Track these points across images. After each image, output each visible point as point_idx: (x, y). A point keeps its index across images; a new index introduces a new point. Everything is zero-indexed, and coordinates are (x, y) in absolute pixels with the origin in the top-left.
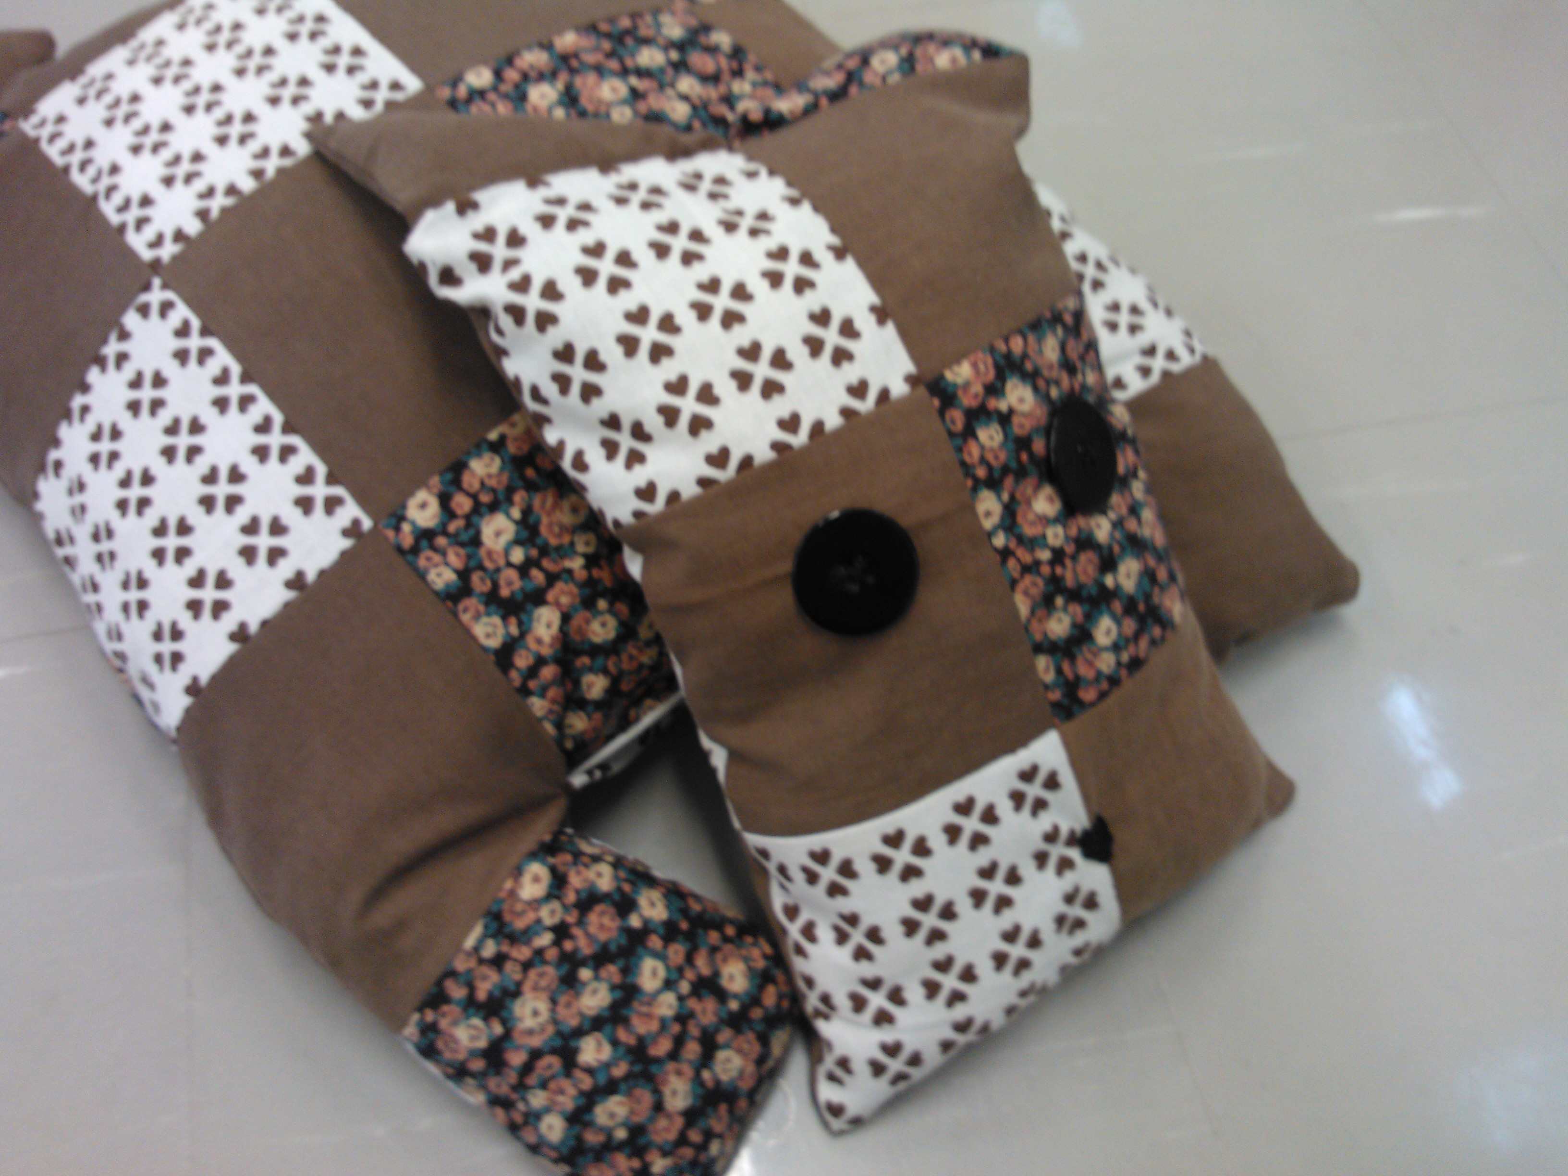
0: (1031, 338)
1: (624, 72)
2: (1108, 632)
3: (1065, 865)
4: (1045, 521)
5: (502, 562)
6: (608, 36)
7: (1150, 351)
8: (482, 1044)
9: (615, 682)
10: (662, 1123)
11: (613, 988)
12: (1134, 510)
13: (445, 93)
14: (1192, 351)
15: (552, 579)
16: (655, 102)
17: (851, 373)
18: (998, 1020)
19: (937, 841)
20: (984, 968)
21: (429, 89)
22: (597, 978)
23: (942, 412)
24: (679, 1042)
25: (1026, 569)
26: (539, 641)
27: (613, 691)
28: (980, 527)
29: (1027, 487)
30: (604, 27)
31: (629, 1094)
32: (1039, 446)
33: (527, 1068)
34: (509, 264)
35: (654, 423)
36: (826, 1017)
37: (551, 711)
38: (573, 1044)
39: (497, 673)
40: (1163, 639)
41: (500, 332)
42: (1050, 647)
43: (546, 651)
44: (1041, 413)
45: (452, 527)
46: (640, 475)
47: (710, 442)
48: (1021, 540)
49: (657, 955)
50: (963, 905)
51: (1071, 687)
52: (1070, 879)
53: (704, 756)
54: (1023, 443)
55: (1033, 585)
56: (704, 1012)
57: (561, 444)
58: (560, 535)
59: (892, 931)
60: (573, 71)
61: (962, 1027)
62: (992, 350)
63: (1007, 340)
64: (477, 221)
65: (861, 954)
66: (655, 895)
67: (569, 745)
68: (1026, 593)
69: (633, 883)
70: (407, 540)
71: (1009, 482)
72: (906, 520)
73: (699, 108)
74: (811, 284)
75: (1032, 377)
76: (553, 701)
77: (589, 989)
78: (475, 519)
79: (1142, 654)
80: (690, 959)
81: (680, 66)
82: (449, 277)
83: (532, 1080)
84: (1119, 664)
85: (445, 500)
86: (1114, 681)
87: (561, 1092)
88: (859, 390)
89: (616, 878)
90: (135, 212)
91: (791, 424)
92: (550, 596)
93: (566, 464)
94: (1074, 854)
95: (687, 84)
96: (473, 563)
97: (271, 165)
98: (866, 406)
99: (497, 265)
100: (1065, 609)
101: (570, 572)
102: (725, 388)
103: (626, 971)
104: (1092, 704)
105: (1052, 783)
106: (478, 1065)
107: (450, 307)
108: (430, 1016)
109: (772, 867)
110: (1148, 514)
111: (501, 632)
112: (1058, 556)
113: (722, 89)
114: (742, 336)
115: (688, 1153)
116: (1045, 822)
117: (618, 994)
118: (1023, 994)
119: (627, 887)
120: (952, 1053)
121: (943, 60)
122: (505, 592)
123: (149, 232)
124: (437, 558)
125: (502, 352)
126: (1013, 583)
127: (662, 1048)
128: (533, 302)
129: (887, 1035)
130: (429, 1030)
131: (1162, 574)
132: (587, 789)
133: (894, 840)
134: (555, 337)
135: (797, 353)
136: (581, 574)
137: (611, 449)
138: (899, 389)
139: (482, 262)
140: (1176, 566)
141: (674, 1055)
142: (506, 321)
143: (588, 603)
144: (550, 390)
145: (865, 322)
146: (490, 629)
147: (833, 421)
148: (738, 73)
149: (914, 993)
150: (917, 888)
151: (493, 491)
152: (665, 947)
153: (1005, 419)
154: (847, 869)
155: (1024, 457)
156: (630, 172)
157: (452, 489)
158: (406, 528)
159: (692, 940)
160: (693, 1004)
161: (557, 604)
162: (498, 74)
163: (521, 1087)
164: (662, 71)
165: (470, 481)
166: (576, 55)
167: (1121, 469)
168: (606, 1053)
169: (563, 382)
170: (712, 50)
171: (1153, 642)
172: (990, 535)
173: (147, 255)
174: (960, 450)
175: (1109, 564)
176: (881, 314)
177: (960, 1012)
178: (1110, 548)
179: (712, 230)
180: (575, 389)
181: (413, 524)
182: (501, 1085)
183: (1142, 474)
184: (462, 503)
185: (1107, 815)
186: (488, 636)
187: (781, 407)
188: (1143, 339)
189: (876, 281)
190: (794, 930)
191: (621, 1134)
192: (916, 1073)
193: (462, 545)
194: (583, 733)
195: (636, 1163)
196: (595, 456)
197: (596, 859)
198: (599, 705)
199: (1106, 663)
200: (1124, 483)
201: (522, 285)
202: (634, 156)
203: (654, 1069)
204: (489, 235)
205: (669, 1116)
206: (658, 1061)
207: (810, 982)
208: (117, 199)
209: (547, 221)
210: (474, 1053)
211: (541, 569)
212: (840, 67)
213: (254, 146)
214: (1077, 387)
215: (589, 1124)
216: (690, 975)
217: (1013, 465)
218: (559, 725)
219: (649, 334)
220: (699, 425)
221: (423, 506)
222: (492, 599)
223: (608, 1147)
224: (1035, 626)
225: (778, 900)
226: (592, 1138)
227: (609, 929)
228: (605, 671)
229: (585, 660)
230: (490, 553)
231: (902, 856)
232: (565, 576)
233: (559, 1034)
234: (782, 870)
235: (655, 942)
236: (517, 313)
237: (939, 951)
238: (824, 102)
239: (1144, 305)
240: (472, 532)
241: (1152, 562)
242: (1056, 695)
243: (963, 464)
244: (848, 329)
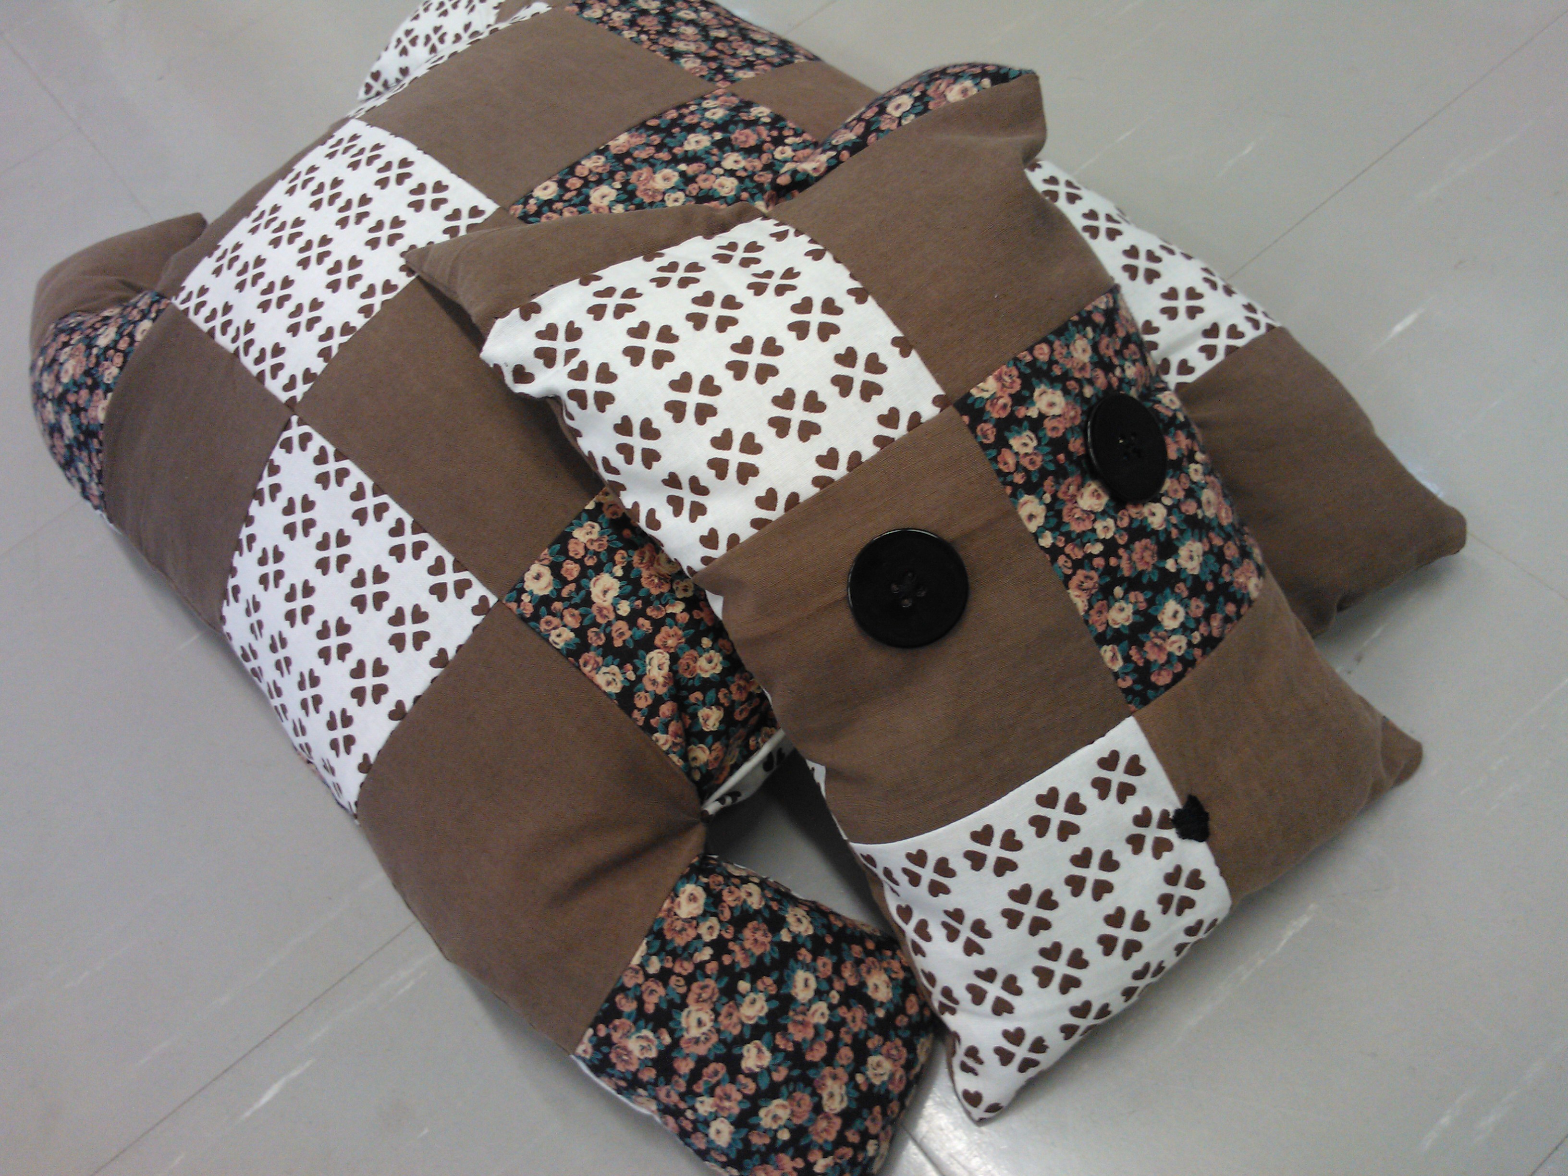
0: (1057, 344)
1: (674, 161)
2: (1175, 615)
3: (1161, 847)
4: (1095, 516)
5: (612, 617)
6: (657, 130)
7: (1212, 331)
8: (653, 1054)
9: (729, 712)
10: (822, 1124)
11: (769, 999)
12: (1192, 493)
13: (518, 209)
14: (1256, 324)
15: (658, 624)
16: (704, 183)
17: (880, 404)
18: (1118, 1005)
19: (1026, 834)
20: (1093, 952)
21: (503, 210)
22: (753, 989)
23: (972, 427)
24: (833, 1047)
25: (1078, 565)
26: (654, 682)
27: (728, 720)
28: (1025, 529)
29: (1070, 485)
30: (652, 123)
31: (790, 1097)
32: (1076, 445)
33: (695, 1075)
34: (571, 354)
35: (707, 477)
36: (953, 1012)
37: (674, 744)
38: (736, 1051)
39: (623, 715)
40: (1239, 616)
41: (571, 418)
42: (1115, 637)
43: (661, 690)
44: (1075, 413)
45: (565, 593)
46: (703, 525)
47: (758, 487)
48: (1069, 537)
49: (807, 967)
50: (1062, 893)
51: (1143, 672)
52: (1168, 861)
53: (810, 773)
54: (1059, 445)
55: (1090, 578)
56: (854, 1019)
57: (636, 505)
58: (659, 586)
59: (996, 924)
60: (629, 169)
61: (1081, 1011)
62: (1016, 361)
63: (1031, 350)
64: (539, 322)
65: (971, 948)
66: (800, 912)
67: (697, 776)
68: (1080, 587)
69: (780, 902)
70: (528, 609)
71: (1049, 483)
72: (949, 534)
73: (745, 179)
74: (835, 329)
75: (1061, 381)
76: (676, 735)
77: (748, 999)
78: (584, 581)
79: (1216, 633)
80: (837, 970)
81: (724, 145)
82: (522, 374)
83: (699, 1087)
84: (1190, 644)
85: (555, 569)
86: (1188, 662)
87: (728, 1098)
88: (890, 419)
89: (763, 896)
90: (269, 362)
91: (829, 459)
92: (658, 641)
93: (642, 523)
94: (1170, 834)
95: (731, 160)
96: (587, 622)
97: (377, 300)
98: (900, 432)
99: (560, 358)
100: (1125, 598)
101: (673, 616)
102: (765, 436)
103: (780, 982)
104: (1167, 687)
105: (1135, 767)
106: (649, 1075)
107: (525, 398)
108: (603, 1031)
109: (879, 871)
110: (1207, 495)
111: (620, 678)
112: (1110, 547)
113: (765, 158)
114: (776, 386)
115: (848, 1152)
116: (1134, 806)
117: (775, 1004)
118: (1138, 975)
119: (775, 906)
120: (1076, 1038)
121: (954, 94)
122: (618, 643)
123: (283, 377)
124: (556, 621)
125: (577, 433)
126: (1067, 579)
127: (818, 1053)
128: (591, 386)
129: (1009, 1023)
130: (603, 1044)
131: (1231, 551)
132: (720, 813)
133: (984, 835)
134: (614, 413)
135: (828, 393)
136: (683, 618)
137: (676, 504)
138: (929, 412)
139: (547, 357)
140: (1250, 541)
141: (829, 1060)
142: (572, 406)
143: (693, 642)
144: (617, 460)
145: (889, 355)
146: (610, 677)
147: (869, 451)
148: (779, 141)
149: (1028, 981)
150: (1013, 881)
151: (597, 554)
152: (814, 960)
153: (1036, 424)
154: (943, 868)
155: (1061, 457)
156: (671, 254)
157: (561, 559)
158: (526, 598)
159: (836, 951)
160: (842, 1011)
161: (665, 647)
162: (561, 184)
163: (689, 1094)
164: (708, 152)
165: (575, 549)
166: (628, 154)
167: (1172, 454)
168: (767, 1059)
169: (626, 451)
170: (753, 123)
171: (1227, 619)
172: (1036, 536)
173: (284, 397)
174: (994, 460)
175: (1167, 548)
176: (904, 346)
177: (1076, 997)
178: (1167, 532)
179: (744, 295)
180: (638, 456)
181: (531, 593)
182: (670, 1094)
183: (1199, 456)
184: (571, 570)
185: (1201, 793)
186: (609, 683)
187: (819, 445)
188: (1203, 321)
189: (896, 317)
190: (909, 929)
191: (784, 1135)
192: (1045, 1060)
193: (576, 606)
194: (707, 764)
195: (800, 1163)
196: (664, 513)
197: (745, 880)
198: (717, 735)
199: (1177, 645)
200: (1178, 467)
201: (580, 373)
202: (674, 241)
203: (811, 1073)
204: (550, 332)
205: (828, 1117)
206: (814, 1065)
207: (931, 978)
208: (254, 352)
209: (597, 312)
210: (644, 1063)
211: (648, 618)
212: (859, 119)
213: (361, 287)
214: (1115, 382)
215: (756, 1127)
216: (838, 985)
217: (1051, 467)
218: (684, 757)
219: (693, 398)
220: (746, 473)
221: (538, 577)
222: (608, 650)
223: (773, 1148)
224: (1094, 617)
225: (892, 904)
226: (758, 1141)
227: (763, 944)
228: (717, 704)
229: (698, 695)
230: (600, 610)
231: (994, 851)
232: (669, 620)
233: (722, 1041)
234: (888, 873)
235: (805, 955)
236: (579, 396)
237: (1045, 939)
238: (845, 154)
239: (1202, 287)
240: (583, 593)
241: (1218, 542)
242: (1127, 683)
243: (999, 472)
244: (874, 365)
